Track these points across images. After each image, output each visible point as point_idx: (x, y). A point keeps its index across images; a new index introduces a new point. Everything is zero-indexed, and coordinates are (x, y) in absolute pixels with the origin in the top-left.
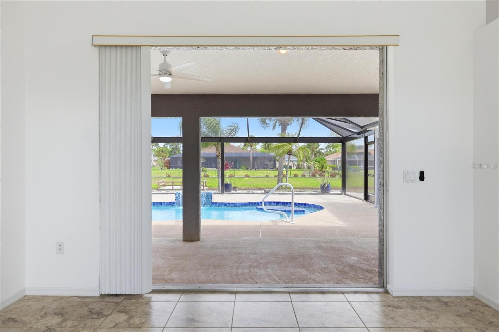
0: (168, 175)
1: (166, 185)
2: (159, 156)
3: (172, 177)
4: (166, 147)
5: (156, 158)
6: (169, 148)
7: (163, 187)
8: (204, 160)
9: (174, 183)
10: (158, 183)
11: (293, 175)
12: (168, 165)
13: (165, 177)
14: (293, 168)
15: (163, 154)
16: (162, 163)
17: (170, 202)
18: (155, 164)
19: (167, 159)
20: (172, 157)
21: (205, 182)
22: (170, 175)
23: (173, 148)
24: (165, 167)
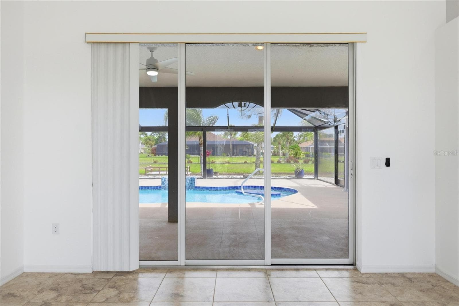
0: (155, 161)
2: (146, 144)
4: (153, 135)
5: (144, 146)
7: (150, 172)
8: (187, 148)
9: (160, 169)
12: (155, 152)
13: (152, 163)
15: (150, 142)
16: (149, 150)
17: (156, 187)
18: (143, 151)
19: (154, 146)
20: (158, 145)
21: (189, 168)
22: (157, 162)
23: (160, 137)
24: (152, 154)
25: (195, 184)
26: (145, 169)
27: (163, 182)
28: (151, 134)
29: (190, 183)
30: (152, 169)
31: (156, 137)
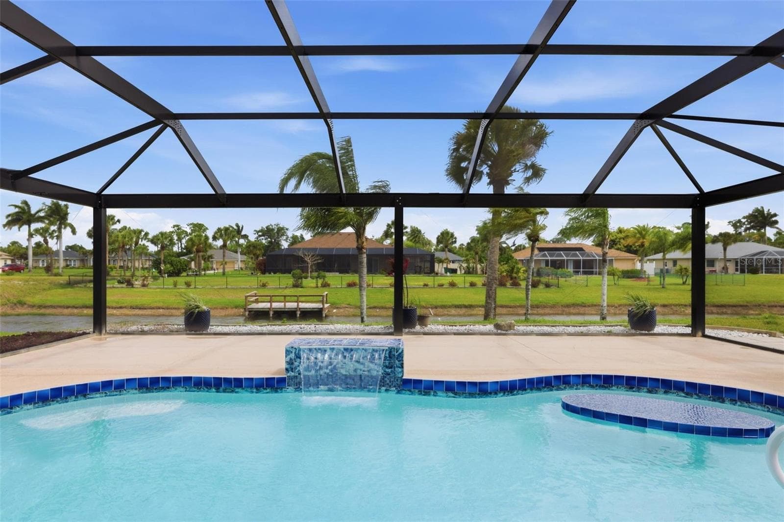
0: (263, 284)
1: (259, 300)
2: (249, 253)
3: (268, 287)
4: (260, 240)
5: (245, 258)
6: (264, 241)
7: (255, 304)
8: (320, 259)
9: (273, 297)
10: (246, 297)
11: (469, 284)
12: (263, 268)
13: (258, 288)
14: (459, 272)
15: (255, 251)
16: (253, 263)
17: (267, 379)
18: (243, 266)
19: (261, 258)
20: (269, 255)
21: (325, 296)
22: (267, 285)
23: (270, 242)
24: (258, 271)
25: (403, 371)
26: (244, 298)
27: (292, 364)
28: (257, 238)
29: (387, 367)
30: (257, 299)
31: (266, 244)
